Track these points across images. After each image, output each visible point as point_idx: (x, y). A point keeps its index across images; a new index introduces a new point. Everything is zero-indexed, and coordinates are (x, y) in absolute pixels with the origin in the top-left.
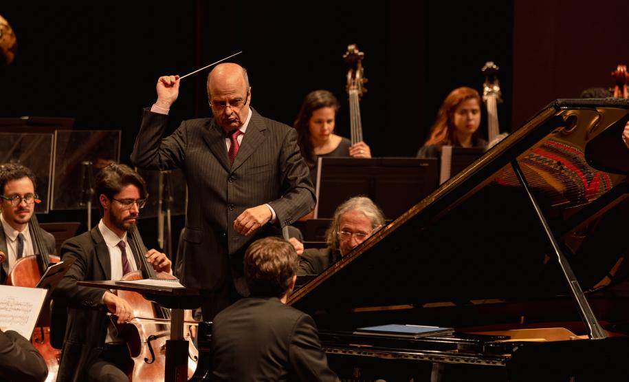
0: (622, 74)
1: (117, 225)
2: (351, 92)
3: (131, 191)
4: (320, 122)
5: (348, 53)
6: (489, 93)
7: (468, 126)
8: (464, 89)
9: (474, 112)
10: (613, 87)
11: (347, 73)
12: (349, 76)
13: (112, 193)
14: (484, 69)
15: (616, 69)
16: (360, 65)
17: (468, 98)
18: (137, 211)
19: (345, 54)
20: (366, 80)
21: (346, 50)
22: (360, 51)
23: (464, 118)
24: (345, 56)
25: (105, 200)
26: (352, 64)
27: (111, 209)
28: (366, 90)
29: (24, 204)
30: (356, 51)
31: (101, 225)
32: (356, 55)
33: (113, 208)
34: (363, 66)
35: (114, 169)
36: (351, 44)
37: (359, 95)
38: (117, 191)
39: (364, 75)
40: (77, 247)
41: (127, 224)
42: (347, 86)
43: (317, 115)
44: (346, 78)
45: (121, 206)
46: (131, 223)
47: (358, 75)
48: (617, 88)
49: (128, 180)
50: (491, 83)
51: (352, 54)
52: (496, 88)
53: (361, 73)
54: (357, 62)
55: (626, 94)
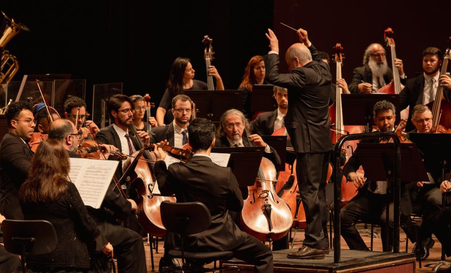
0: (339, 48)
2: (206, 59)
3: (126, 105)
7: (261, 75)
8: (257, 56)
10: (334, 54)
11: (204, 50)
12: (206, 51)
15: (336, 45)
16: (211, 45)
17: (261, 60)
18: (132, 114)
20: (214, 53)
21: (204, 38)
22: (210, 38)
23: (259, 70)
24: (203, 41)
25: (114, 113)
26: (207, 45)
28: (214, 58)
29: (81, 121)
30: (208, 39)
31: (115, 127)
32: (209, 40)
33: (119, 116)
34: (212, 46)
36: (206, 35)
37: (211, 60)
38: (120, 107)
39: (213, 50)
40: (103, 134)
41: (128, 123)
42: (205, 56)
44: (204, 52)
46: (130, 121)
47: (210, 50)
48: (336, 55)
49: (123, 99)
51: (206, 40)
53: (211, 50)
54: (209, 44)
55: (341, 58)
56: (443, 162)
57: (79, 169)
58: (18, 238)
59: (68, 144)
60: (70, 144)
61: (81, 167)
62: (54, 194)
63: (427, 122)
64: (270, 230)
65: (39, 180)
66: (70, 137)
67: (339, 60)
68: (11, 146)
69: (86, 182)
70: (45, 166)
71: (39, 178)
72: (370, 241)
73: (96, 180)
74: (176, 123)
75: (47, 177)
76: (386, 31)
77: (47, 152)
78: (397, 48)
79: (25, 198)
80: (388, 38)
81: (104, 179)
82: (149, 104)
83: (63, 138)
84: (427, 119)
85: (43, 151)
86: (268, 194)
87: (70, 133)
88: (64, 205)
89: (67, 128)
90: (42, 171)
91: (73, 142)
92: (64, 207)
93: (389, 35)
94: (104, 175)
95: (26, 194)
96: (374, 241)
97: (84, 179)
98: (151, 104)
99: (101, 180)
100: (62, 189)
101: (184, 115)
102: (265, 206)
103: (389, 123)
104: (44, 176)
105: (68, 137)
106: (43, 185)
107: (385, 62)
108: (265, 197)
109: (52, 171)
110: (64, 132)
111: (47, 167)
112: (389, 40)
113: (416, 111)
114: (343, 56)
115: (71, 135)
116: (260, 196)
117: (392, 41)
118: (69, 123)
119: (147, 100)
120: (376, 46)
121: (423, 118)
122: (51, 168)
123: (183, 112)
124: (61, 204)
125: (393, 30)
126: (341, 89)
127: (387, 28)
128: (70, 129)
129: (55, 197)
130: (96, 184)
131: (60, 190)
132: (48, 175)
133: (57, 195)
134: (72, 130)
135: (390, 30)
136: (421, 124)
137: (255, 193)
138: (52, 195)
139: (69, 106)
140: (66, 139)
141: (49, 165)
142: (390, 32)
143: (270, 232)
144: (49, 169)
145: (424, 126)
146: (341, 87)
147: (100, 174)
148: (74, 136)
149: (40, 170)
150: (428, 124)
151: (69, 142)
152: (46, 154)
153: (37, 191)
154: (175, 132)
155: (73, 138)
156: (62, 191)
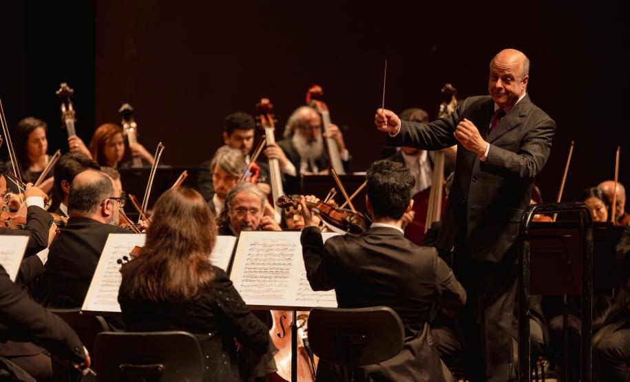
0: (266, 105)
2: (67, 121)
5: (61, 90)
6: (128, 129)
7: (117, 156)
9: (120, 144)
10: (260, 116)
11: (60, 106)
12: (64, 109)
14: (118, 111)
15: (261, 101)
16: (71, 100)
17: (117, 132)
19: (58, 90)
20: (77, 111)
22: (71, 88)
23: (115, 148)
24: (58, 92)
26: (65, 99)
30: (68, 88)
32: (67, 92)
34: (74, 101)
36: (63, 82)
39: (75, 108)
42: (62, 117)
44: (61, 111)
47: (70, 108)
48: (262, 117)
50: (128, 121)
51: (64, 91)
52: (133, 124)
53: (72, 106)
54: (68, 97)
55: (272, 121)
58: (131, 365)
59: (104, 215)
60: (108, 215)
62: (191, 290)
65: (166, 261)
66: (108, 203)
67: (269, 125)
70: (178, 235)
71: (164, 257)
75: (180, 257)
77: (180, 212)
79: (133, 292)
83: (96, 203)
85: (173, 209)
87: (109, 195)
88: (209, 308)
89: (104, 186)
90: (171, 247)
91: (113, 212)
92: (209, 310)
95: (136, 285)
100: (206, 278)
104: (173, 256)
105: (106, 201)
106: (172, 272)
109: (188, 247)
110: (100, 192)
111: (182, 238)
112: (318, 103)
115: (111, 198)
118: (107, 178)
120: (307, 112)
122: (186, 239)
124: (204, 306)
127: (312, 86)
128: (109, 188)
129: (193, 295)
131: (201, 280)
132: (181, 253)
133: (195, 292)
134: (113, 190)
135: (318, 88)
138: (186, 291)
140: (102, 205)
141: (184, 235)
142: (317, 92)
144: (183, 243)
148: (115, 200)
149: (168, 242)
151: (107, 212)
152: (179, 216)
155: (113, 204)
156: (205, 283)
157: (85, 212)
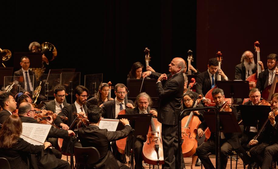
0: (219, 54)
1: (81, 103)
2: (146, 61)
3: (85, 93)
4: (139, 72)
6: (189, 59)
12: (146, 56)
13: (80, 94)
14: (188, 52)
15: (218, 52)
16: (149, 53)
18: (87, 99)
20: (151, 58)
21: (145, 49)
24: (145, 51)
25: (77, 96)
26: (147, 53)
27: (79, 98)
29: (62, 98)
30: (148, 49)
31: (76, 103)
35: (80, 87)
36: (146, 47)
37: (149, 62)
38: (81, 93)
39: (150, 56)
41: (83, 103)
42: (145, 59)
43: (138, 70)
44: (145, 57)
45: (82, 97)
46: (85, 102)
47: (148, 56)
48: (218, 57)
49: (84, 90)
50: (190, 56)
51: (147, 50)
52: (191, 57)
54: (148, 52)
55: (221, 59)
56: (257, 121)
57: (32, 129)
61: (33, 128)
62: (10, 145)
63: (257, 98)
64: (158, 159)
65: (4, 136)
66: (29, 112)
67: (220, 61)
68: (4, 116)
69: (35, 136)
72: (230, 163)
73: (40, 135)
74: (117, 99)
75: (8, 136)
76: (255, 43)
77: (10, 122)
78: (260, 53)
80: (256, 47)
81: (44, 134)
82: (111, 87)
83: (25, 112)
84: (257, 96)
85: (8, 121)
86: (157, 139)
87: (29, 110)
89: (28, 107)
91: (31, 115)
93: (257, 45)
94: (44, 132)
96: (232, 163)
97: (34, 135)
98: (112, 87)
99: (42, 135)
101: (122, 95)
102: (155, 146)
103: (219, 100)
107: (253, 62)
108: (156, 141)
109: (11, 133)
110: (26, 109)
111: (9, 130)
112: (257, 48)
113: (251, 91)
114: (222, 58)
116: (153, 140)
117: (258, 48)
118: (29, 104)
119: (110, 85)
120: (248, 53)
121: (254, 95)
122: (10, 131)
123: (122, 94)
125: (259, 42)
126: (220, 76)
127: (256, 41)
130: (40, 137)
132: (8, 134)
133: (11, 146)
135: (257, 42)
136: (254, 99)
137: (151, 139)
138: (8, 145)
139: (56, 90)
140: (27, 112)
142: (257, 43)
143: (158, 160)
144: (9, 131)
145: (255, 100)
146: (220, 75)
147: (42, 132)
148: (32, 111)
149: (5, 131)
150: (257, 99)
151: (29, 115)
153: (2, 142)
154: (116, 104)
155: (31, 112)
156: (14, 143)
157: (22, 114)
